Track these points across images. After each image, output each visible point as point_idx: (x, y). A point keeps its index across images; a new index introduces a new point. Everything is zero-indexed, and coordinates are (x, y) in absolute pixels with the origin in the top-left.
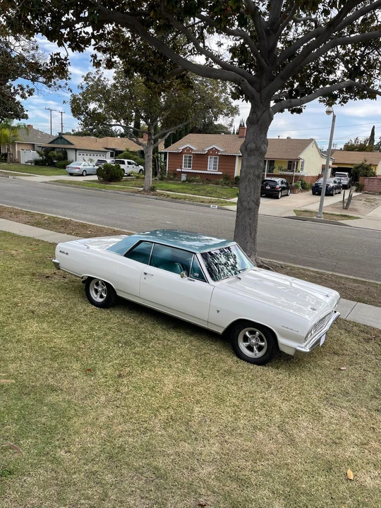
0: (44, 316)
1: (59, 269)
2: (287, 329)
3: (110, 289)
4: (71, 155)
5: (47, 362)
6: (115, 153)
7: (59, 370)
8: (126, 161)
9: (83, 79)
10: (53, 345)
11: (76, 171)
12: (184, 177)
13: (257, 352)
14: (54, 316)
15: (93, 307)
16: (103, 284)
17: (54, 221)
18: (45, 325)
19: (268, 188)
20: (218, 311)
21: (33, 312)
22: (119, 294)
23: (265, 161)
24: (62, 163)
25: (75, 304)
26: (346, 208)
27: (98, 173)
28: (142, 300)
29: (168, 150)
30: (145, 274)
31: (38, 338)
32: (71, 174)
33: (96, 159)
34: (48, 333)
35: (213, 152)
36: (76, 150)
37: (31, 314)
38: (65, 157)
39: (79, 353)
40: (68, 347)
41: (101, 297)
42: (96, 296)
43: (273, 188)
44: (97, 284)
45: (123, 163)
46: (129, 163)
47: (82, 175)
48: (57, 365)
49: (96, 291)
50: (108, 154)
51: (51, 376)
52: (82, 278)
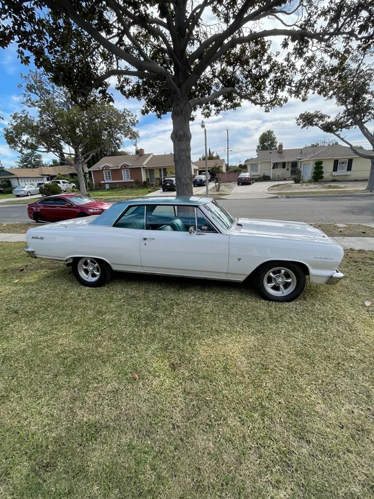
0: (33, 313)
1: (36, 257)
2: (320, 260)
3: (103, 265)
4: (14, 183)
5: (62, 379)
6: (50, 177)
7: (85, 386)
8: (61, 181)
9: (11, 118)
10: (59, 349)
11: (22, 193)
12: (107, 187)
13: (284, 290)
14: (46, 309)
15: (87, 288)
16: (92, 262)
17: (13, 227)
18: (38, 324)
19: (168, 184)
20: (239, 259)
21: (16, 312)
22: (115, 268)
23: (160, 170)
24: (7, 189)
25: (65, 290)
26: (218, 191)
27: (41, 192)
28: (145, 269)
29: (91, 169)
30: (145, 239)
31: (35, 345)
32: (18, 196)
33: (36, 183)
34: (46, 334)
35: (125, 167)
36: (18, 178)
37: (14, 315)
38: (9, 184)
39: (100, 350)
40: (81, 345)
41: (94, 275)
42: (87, 276)
43: (172, 184)
44: (86, 264)
45: (59, 183)
46: (64, 182)
47: (28, 195)
48: (78, 381)
49: (86, 271)
50: (45, 179)
51: (78, 404)
52: (67, 261)
